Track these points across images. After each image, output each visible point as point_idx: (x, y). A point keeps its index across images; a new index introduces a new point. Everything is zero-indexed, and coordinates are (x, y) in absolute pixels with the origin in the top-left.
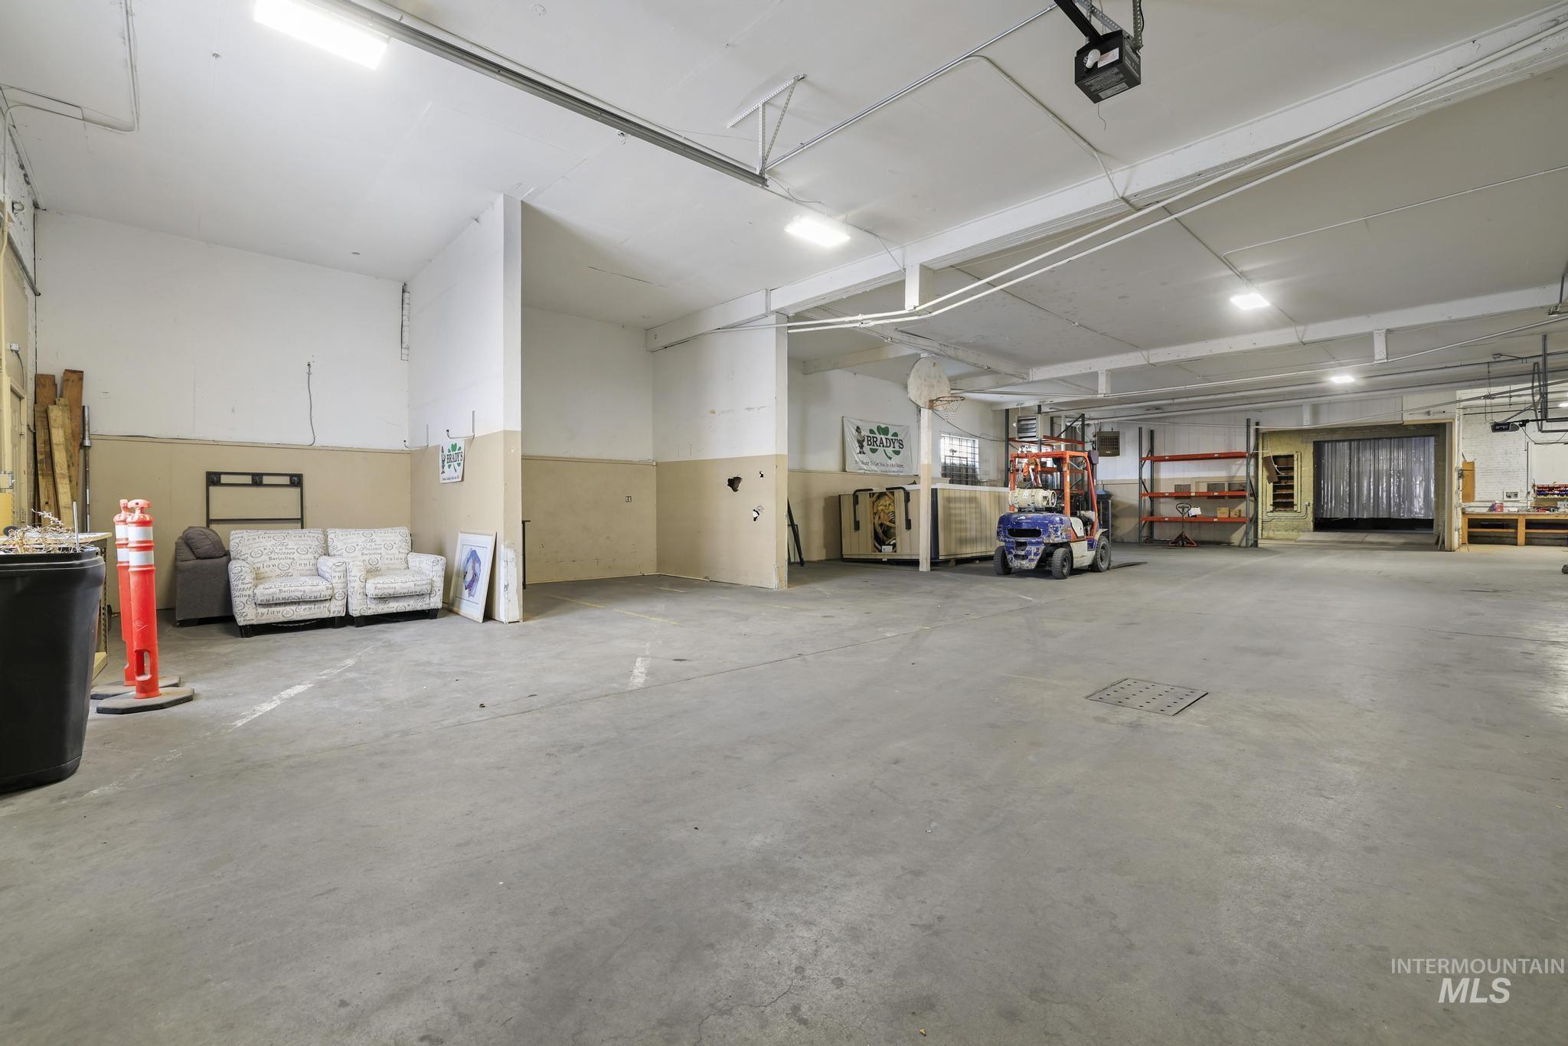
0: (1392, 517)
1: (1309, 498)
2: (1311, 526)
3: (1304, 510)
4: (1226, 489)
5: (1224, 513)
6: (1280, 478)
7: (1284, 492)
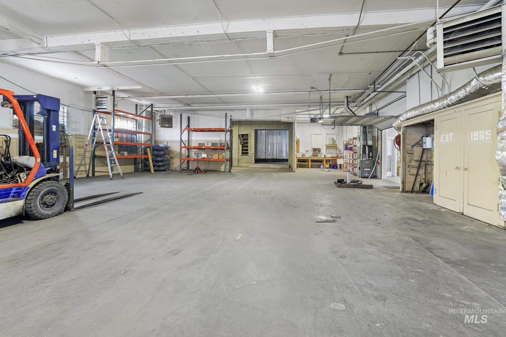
0: (277, 158)
1: (253, 151)
2: (254, 161)
3: (251, 155)
4: (219, 146)
5: (216, 157)
6: (244, 143)
7: (245, 148)
